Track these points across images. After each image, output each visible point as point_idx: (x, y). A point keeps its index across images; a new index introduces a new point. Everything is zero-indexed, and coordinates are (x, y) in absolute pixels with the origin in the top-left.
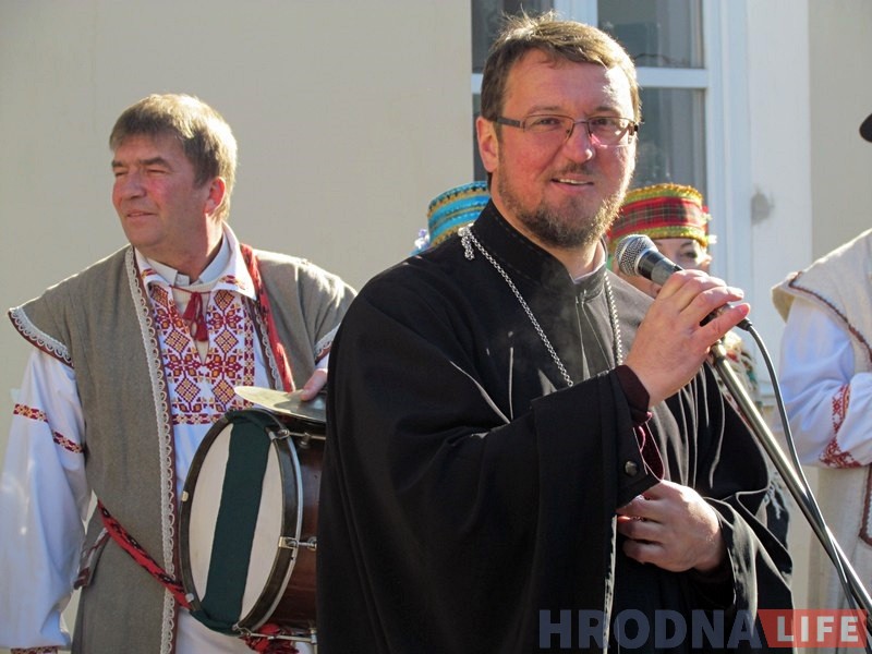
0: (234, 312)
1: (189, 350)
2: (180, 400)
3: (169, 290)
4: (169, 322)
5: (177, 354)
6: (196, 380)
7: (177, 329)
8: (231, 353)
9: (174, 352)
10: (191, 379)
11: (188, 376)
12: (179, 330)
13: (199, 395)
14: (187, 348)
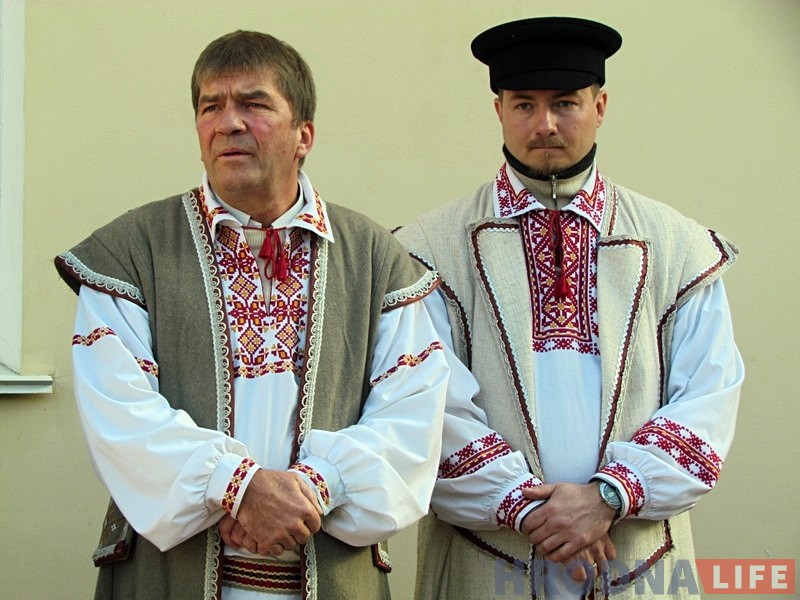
0: (301, 255)
1: (255, 298)
2: (243, 351)
3: (241, 231)
4: (235, 267)
5: (243, 301)
6: (260, 330)
7: (243, 274)
8: (294, 297)
9: (240, 299)
10: (256, 328)
11: (253, 326)
12: (246, 276)
13: (262, 346)
14: (253, 295)
